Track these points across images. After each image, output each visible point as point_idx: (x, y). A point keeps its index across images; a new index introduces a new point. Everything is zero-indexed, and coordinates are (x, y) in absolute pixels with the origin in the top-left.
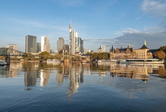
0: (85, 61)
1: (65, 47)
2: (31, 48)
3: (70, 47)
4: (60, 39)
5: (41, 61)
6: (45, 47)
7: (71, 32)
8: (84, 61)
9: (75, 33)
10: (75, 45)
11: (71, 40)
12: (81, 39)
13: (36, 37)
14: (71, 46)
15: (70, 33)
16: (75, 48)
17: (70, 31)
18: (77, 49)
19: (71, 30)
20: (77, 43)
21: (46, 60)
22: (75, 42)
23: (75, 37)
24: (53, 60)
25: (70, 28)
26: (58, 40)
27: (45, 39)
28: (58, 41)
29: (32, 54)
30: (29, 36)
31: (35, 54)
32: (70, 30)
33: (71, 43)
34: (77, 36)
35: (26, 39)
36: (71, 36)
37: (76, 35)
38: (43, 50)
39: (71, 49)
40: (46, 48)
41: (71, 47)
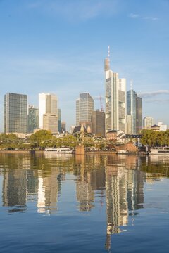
0: (124, 151)
1: (95, 116)
2: (17, 123)
3: (107, 116)
4: (83, 96)
5: (33, 153)
6: (47, 118)
7: (109, 80)
8: (121, 151)
9: (120, 80)
10: (120, 111)
11: (109, 98)
12: (135, 95)
13: (26, 96)
14: (110, 114)
15: (107, 80)
16: (120, 119)
17: (107, 77)
18: (124, 121)
19: (110, 73)
20: (124, 105)
21: (44, 148)
22: (120, 103)
23: (120, 91)
24: (58, 149)
25: (106, 68)
26: (79, 99)
27: (47, 100)
28: (78, 102)
29: (18, 135)
30: (11, 94)
31: (23, 136)
32: (107, 73)
33: (108, 107)
34: (123, 89)
35: (5, 101)
36: (108, 89)
37: (122, 85)
38: (41, 125)
39: (111, 121)
40: (47, 122)
41: (110, 117)
